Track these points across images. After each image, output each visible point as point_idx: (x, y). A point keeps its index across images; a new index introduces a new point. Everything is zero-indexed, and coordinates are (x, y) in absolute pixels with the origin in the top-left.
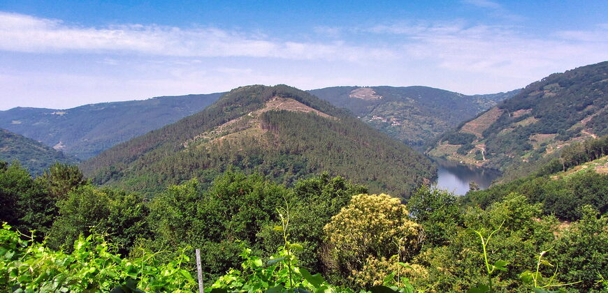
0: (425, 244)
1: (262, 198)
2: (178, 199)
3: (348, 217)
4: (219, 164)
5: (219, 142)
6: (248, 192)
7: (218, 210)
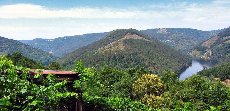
0: (166, 90)
1: (115, 75)
3: (140, 82)
4: (108, 59)
5: (107, 51)
6: (110, 73)
7: (101, 78)
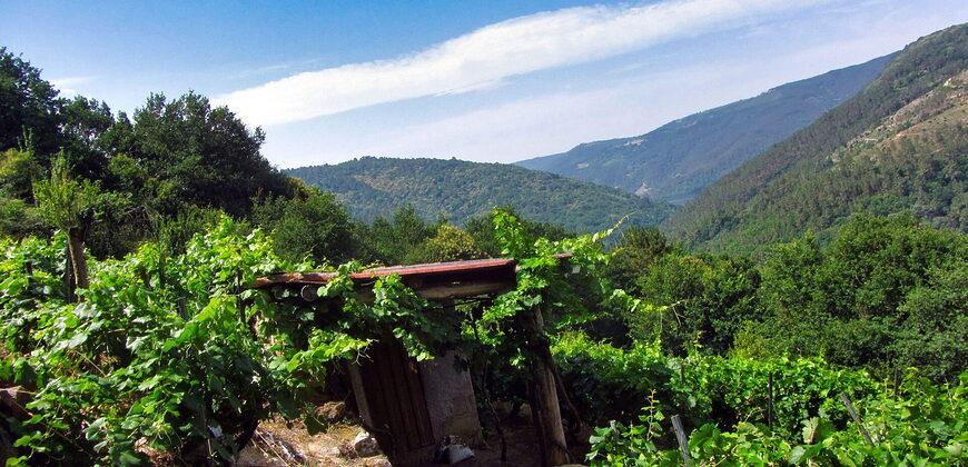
1: (908, 250)
2: (788, 264)
4: (899, 182)
5: (893, 144)
6: (884, 244)
7: (844, 276)
